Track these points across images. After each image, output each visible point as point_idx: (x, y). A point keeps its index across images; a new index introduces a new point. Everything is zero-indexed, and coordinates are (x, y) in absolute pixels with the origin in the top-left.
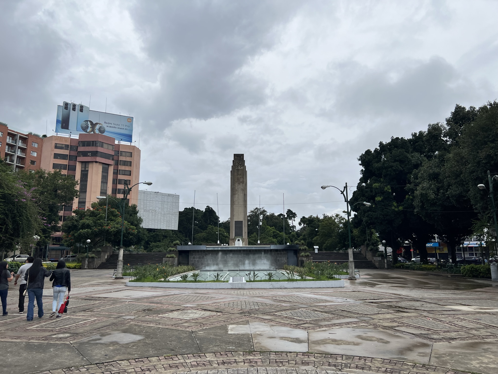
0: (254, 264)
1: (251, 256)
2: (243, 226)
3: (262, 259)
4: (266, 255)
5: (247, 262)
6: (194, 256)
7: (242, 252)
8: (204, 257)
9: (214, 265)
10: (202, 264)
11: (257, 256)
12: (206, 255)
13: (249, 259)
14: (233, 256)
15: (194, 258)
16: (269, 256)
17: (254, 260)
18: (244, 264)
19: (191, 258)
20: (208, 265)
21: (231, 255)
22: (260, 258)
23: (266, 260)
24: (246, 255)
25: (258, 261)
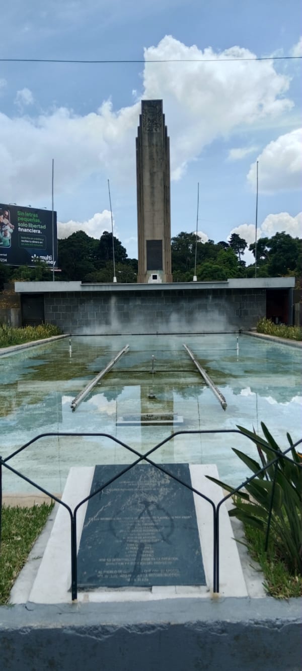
0: (190, 321)
1: (184, 304)
2: (163, 250)
3: (207, 311)
4: (217, 301)
5: (174, 317)
6: (55, 305)
7: (163, 295)
8: (78, 306)
9: (100, 323)
10: (74, 322)
11: (196, 303)
12: (82, 302)
13: (178, 311)
14: (143, 304)
15: (55, 309)
16: (223, 302)
17: (191, 313)
18: (167, 321)
19: (49, 310)
20: (87, 324)
21: (138, 302)
22: (204, 308)
23: (217, 312)
24: (173, 302)
25: (199, 316)
